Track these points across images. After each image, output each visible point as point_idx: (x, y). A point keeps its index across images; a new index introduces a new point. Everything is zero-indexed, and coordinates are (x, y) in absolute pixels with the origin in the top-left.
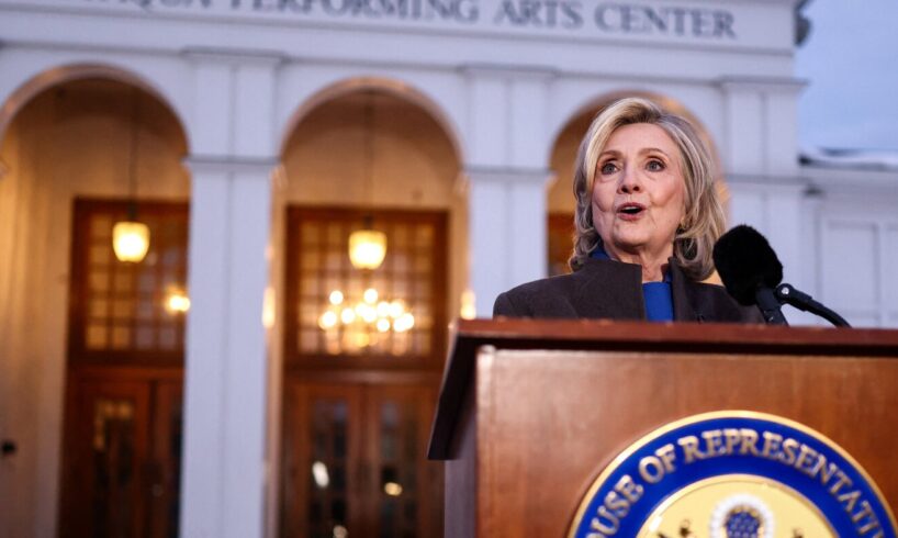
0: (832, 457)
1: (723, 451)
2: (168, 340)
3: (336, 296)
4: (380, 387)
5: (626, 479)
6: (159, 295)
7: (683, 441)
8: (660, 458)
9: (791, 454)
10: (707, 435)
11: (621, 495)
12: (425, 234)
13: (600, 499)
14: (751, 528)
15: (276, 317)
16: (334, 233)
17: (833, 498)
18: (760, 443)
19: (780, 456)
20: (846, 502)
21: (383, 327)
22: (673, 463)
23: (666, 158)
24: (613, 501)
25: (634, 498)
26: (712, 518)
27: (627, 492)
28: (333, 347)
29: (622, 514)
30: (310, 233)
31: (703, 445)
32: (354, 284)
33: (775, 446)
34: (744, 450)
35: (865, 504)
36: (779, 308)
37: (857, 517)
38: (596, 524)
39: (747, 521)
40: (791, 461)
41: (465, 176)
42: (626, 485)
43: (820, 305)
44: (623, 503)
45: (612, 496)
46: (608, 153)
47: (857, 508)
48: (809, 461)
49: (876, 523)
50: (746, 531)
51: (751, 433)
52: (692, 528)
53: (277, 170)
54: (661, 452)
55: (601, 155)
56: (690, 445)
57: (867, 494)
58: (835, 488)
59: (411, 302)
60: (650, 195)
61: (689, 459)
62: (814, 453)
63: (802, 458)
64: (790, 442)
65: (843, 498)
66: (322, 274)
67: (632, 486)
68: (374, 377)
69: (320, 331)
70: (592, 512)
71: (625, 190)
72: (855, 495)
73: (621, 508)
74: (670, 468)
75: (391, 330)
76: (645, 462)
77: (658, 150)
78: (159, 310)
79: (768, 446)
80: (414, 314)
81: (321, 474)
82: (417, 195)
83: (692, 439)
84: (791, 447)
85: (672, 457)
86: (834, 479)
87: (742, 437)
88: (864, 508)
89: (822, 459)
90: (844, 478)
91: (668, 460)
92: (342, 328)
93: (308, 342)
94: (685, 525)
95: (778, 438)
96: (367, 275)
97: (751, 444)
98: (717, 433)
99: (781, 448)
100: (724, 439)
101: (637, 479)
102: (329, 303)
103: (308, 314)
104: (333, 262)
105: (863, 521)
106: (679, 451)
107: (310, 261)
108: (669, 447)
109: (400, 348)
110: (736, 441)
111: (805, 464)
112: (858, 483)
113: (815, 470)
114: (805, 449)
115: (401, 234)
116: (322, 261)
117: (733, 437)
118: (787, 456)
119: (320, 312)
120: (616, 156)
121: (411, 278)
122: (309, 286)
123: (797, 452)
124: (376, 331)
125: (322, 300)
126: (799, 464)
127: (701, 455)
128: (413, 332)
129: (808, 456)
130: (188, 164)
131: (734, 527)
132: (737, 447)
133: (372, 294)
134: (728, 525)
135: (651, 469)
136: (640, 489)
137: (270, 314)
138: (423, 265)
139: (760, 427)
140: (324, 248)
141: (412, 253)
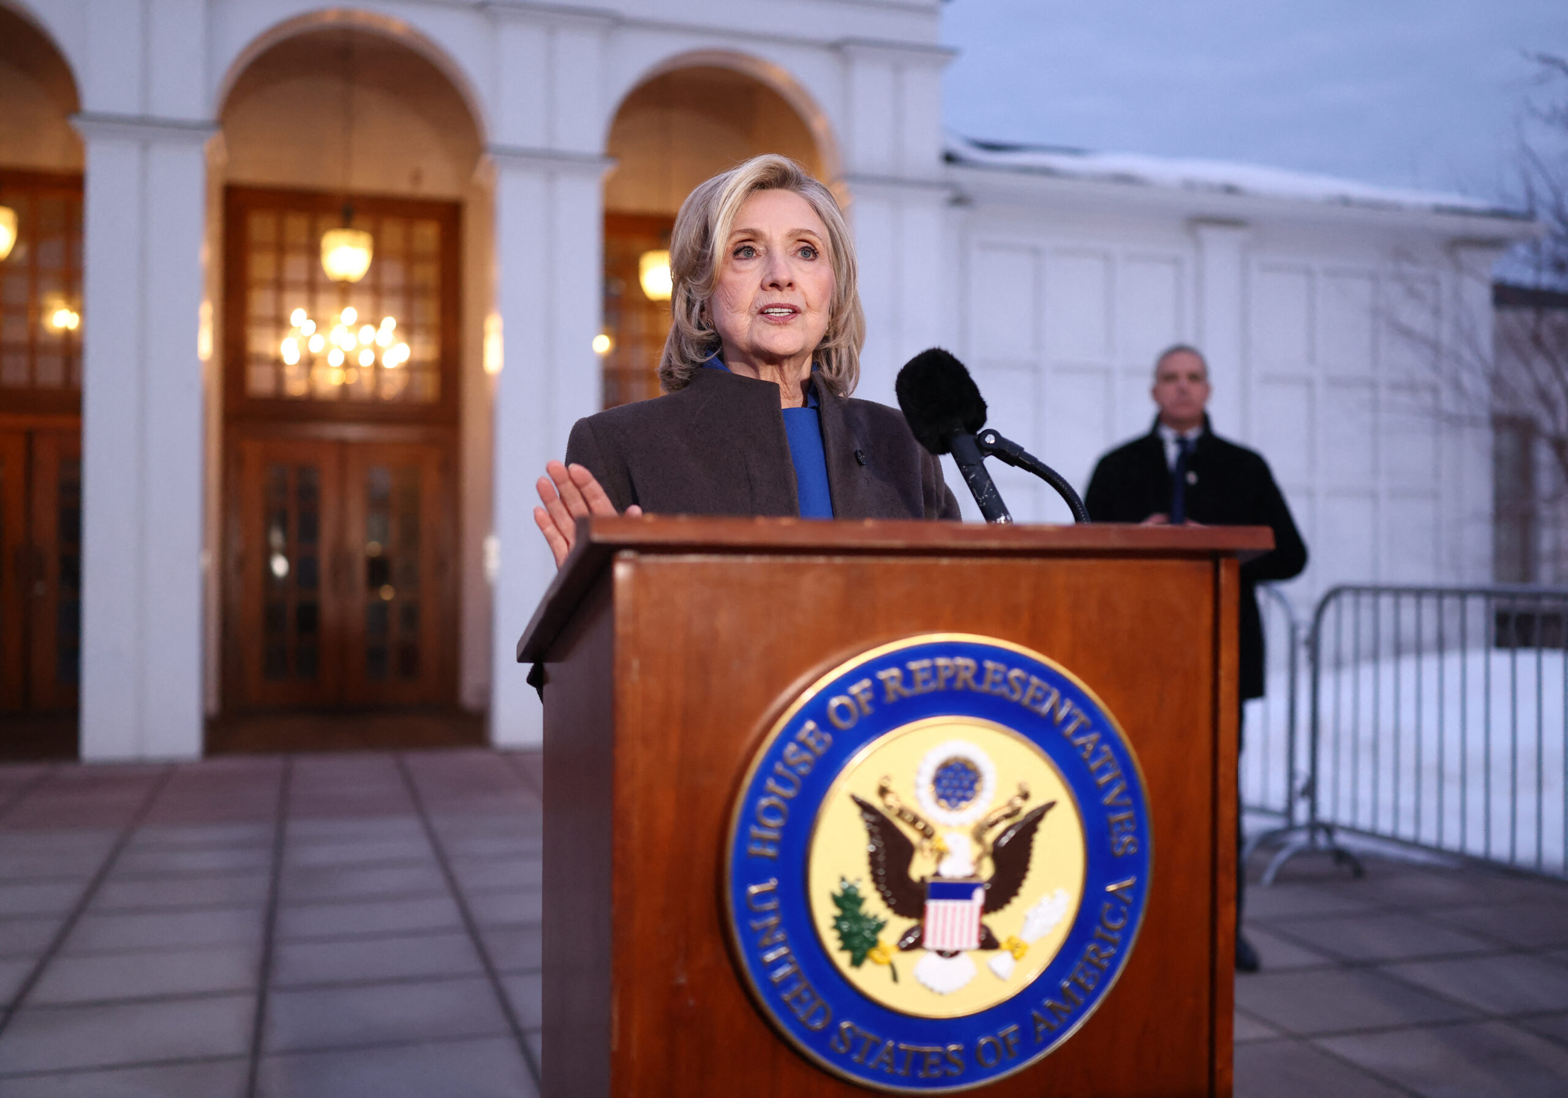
0: (1068, 690)
1: (932, 686)
2: (50, 374)
3: (298, 316)
4: (364, 446)
5: (810, 725)
6: (35, 311)
7: (883, 675)
8: (853, 697)
9: (1016, 685)
10: (914, 665)
11: (803, 746)
12: (428, 234)
13: (776, 754)
14: (966, 783)
15: (214, 348)
16: (296, 226)
17: (1066, 741)
18: (980, 674)
19: (1003, 690)
20: (1083, 746)
21: (366, 360)
22: (870, 702)
23: (820, 243)
24: (794, 755)
25: (820, 750)
26: (919, 773)
27: (812, 742)
28: (296, 387)
29: (804, 770)
30: (261, 226)
31: (908, 678)
32: (325, 300)
33: (998, 678)
34: (959, 685)
35: (1106, 748)
36: (982, 461)
37: (1094, 765)
38: (771, 784)
39: (962, 775)
40: (1016, 697)
41: (488, 158)
42: (811, 733)
43: (1035, 460)
44: (807, 756)
45: (791, 748)
46: (745, 231)
47: (1096, 753)
48: (1039, 695)
49: (1118, 772)
50: (961, 787)
51: (969, 662)
52: (892, 786)
53: (216, 138)
54: (855, 689)
55: (732, 235)
56: (893, 678)
57: (1109, 737)
58: (1070, 729)
59: (407, 329)
60: (804, 294)
61: (891, 697)
62: (1045, 686)
63: (1031, 692)
64: (1016, 673)
65: (1080, 741)
66: (280, 286)
67: (819, 734)
68: (353, 432)
69: (278, 364)
70: (767, 769)
71: (775, 285)
72: (1094, 736)
73: (805, 763)
74: (868, 710)
75: (377, 366)
76: (835, 702)
77: (810, 232)
78: (36, 327)
79: (989, 677)
80: (410, 342)
81: (280, 566)
82: (417, 177)
83: (895, 672)
84: (1018, 678)
85: (869, 696)
86: (1068, 719)
87: (957, 667)
88: (1104, 753)
89: (1055, 695)
90: (1082, 717)
91: (864, 698)
92: (309, 363)
93: (260, 381)
94: (885, 784)
95: (1001, 667)
96: (344, 289)
97: (968, 675)
98: (926, 663)
99: (1006, 680)
100: (934, 669)
101: (824, 724)
102: (291, 326)
103: (261, 342)
104: (296, 268)
105: (1102, 770)
106: (879, 688)
107: (261, 266)
108: (866, 683)
109: (392, 388)
110: (949, 673)
111: (1034, 700)
112: (1097, 723)
113: (1046, 708)
114: (1035, 680)
115: (393, 231)
116: (280, 267)
117: (946, 668)
118: (1012, 691)
119: (279, 336)
120: (754, 235)
121: (409, 293)
122: (261, 302)
123: (1025, 684)
124: (358, 367)
125: (280, 323)
126: (1026, 701)
127: (906, 692)
128: (410, 367)
129: (1038, 688)
130: (77, 123)
131: (945, 782)
132: (951, 680)
133: (350, 314)
134: (937, 781)
135: (842, 710)
136: (828, 737)
137: (206, 344)
138: (428, 274)
139: (978, 653)
140: (281, 249)
141: (410, 258)
